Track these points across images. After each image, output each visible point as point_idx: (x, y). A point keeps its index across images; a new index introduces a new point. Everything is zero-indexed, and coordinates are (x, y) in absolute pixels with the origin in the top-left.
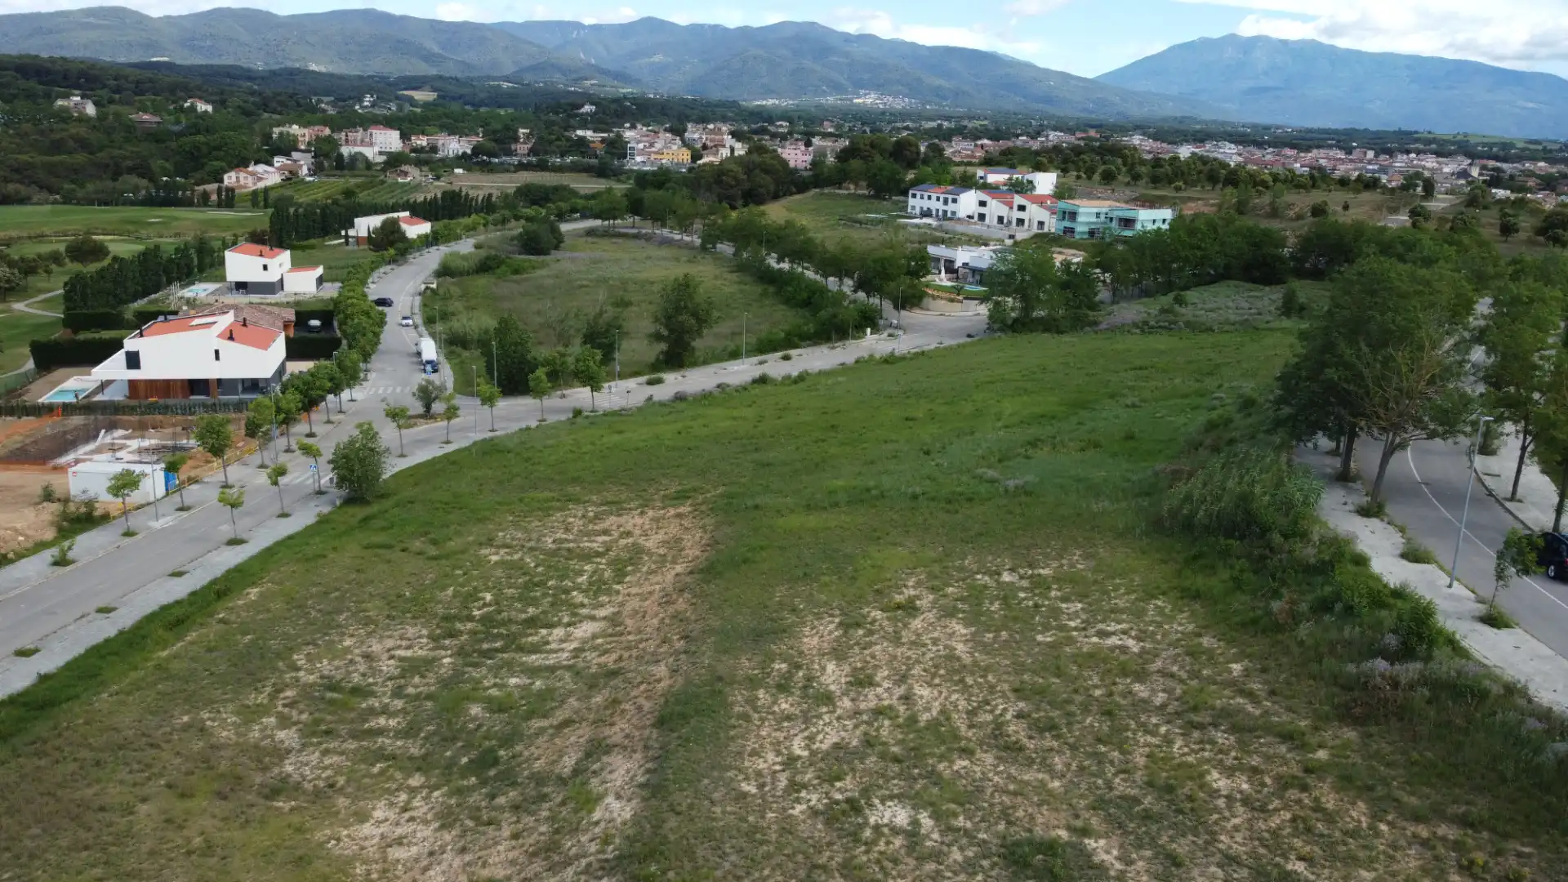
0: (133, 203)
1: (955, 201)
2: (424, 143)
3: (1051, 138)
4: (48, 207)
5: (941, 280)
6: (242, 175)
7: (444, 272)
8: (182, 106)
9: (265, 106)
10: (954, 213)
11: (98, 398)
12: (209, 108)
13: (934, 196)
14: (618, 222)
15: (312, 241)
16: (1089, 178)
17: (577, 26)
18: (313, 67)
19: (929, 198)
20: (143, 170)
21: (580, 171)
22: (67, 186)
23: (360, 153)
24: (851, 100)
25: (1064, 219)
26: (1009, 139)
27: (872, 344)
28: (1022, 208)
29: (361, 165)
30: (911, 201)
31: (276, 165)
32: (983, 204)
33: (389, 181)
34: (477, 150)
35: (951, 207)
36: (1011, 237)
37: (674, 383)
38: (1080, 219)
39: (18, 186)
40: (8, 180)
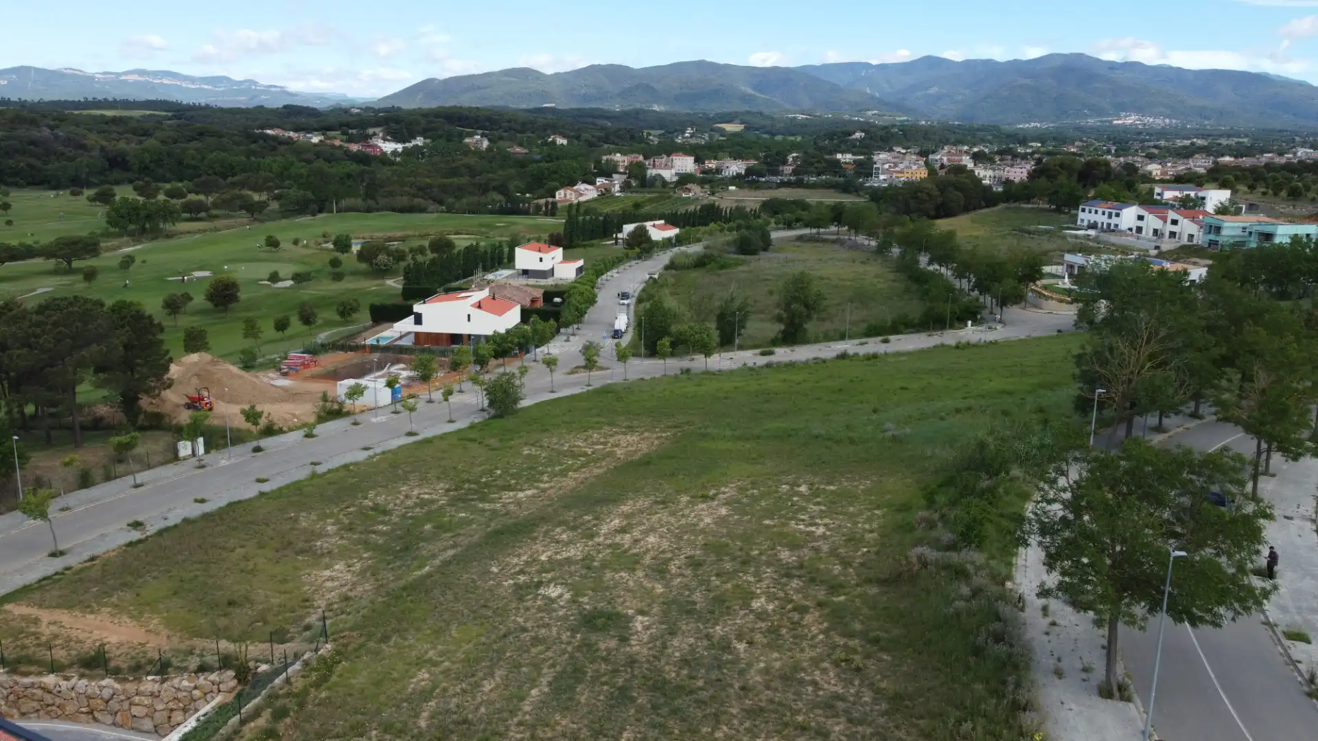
0: (491, 212)
1: (1118, 215)
2: (714, 166)
3: (1299, 154)
4: (435, 215)
5: (1064, 284)
6: (568, 192)
7: (671, 266)
8: (546, 141)
9: (606, 140)
10: (1116, 226)
11: (398, 343)
12: (565, 142)
13: (1100, 211)
14: (822, 230)
15: (594, 242)
16: (1276, 194)
17: (867, 66)
18: (656, 108)
19: (1096, 212)
20: (502, 189)
21: (828, 188)
22: (451, 200)
23: (659, 175)
24: (1111, 121)
25: (1210, 233)
26: (1254, 156)
27: (970, 333)
28: (1175, 222)
29: (658, 183)
30: (1081, 215)
31: (598, 184)
32: (1141, 218)
33: (676, 195)
34: (749, 171)
35: (1114, 221)
36: (1157, 248)
37: (783, 354)
38: (1224, 232)
39: (421, 200)
40: (415, 196)
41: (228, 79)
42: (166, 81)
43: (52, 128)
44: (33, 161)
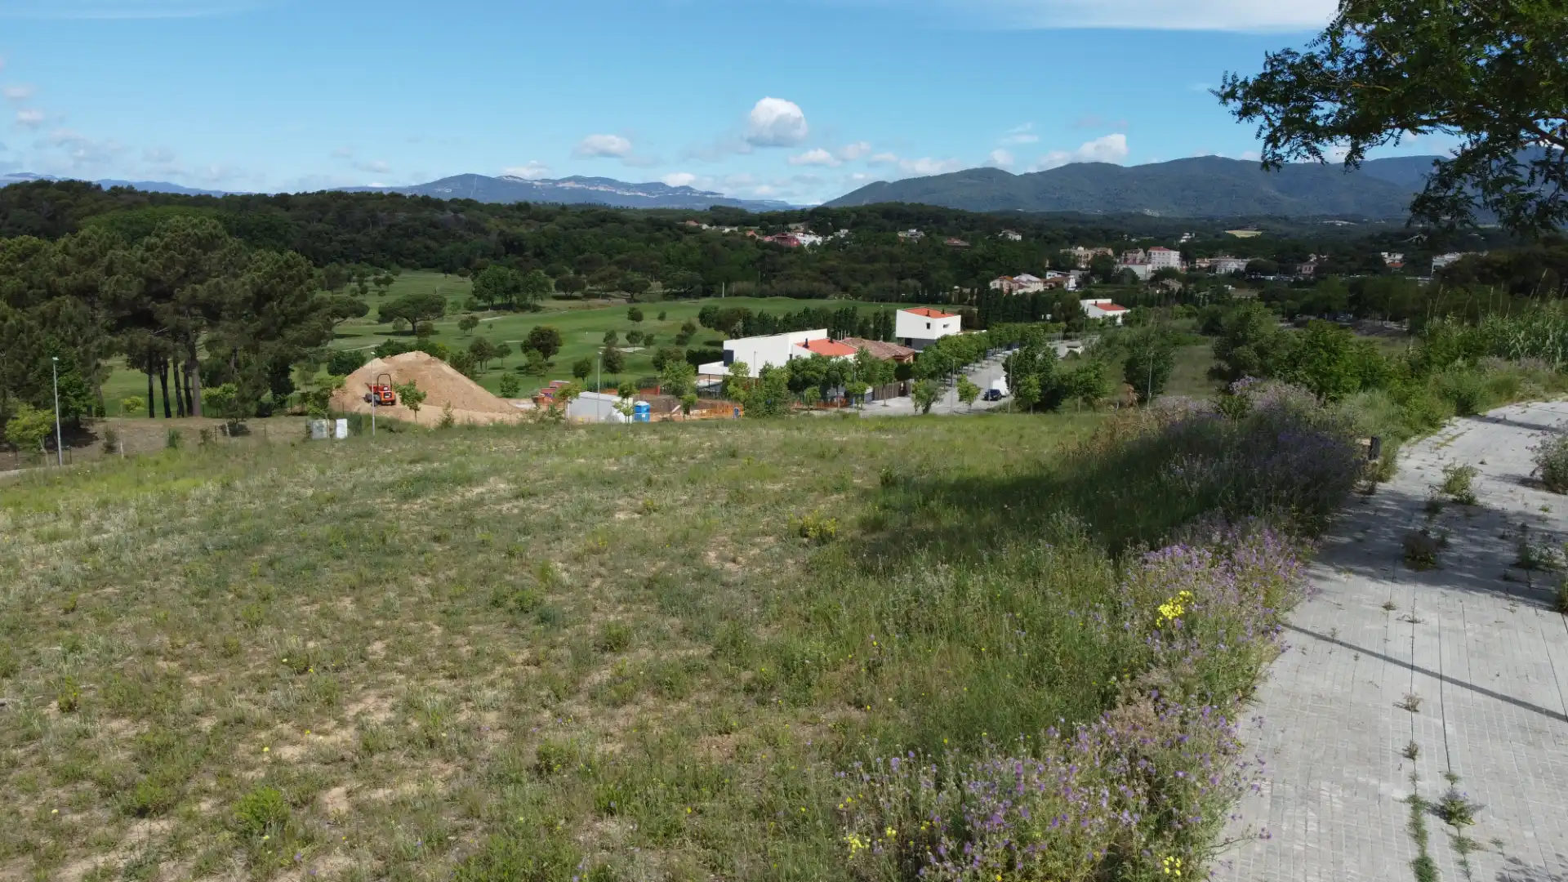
0: (905, 300)
2: (1206, 264)
6: (1007, 282)
8: (996, 236)
12: (1019, 238)
18: (1148, 212)
20: (922, 276)
22: (857, 285)
23: (1131, 271)
31: (1048, 276)
34: (1250, 268)
39: (822, 284)
40: (815, 279)
41: (663, 185)
42: (602, 189)
43: (455, 212)
44: (429, 242)
